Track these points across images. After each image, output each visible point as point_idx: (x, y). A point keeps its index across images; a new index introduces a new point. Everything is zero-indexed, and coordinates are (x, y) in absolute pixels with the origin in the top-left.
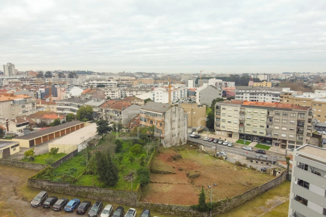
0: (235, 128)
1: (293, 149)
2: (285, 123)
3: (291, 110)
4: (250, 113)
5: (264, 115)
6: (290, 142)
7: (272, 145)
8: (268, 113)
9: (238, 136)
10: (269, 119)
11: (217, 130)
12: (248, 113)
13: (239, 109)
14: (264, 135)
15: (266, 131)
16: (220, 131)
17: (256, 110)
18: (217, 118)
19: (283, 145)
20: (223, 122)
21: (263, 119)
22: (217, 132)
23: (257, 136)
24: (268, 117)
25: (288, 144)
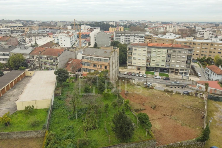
0: (143, 63)
1: (182, 74)
2: (179, 58)
3: (182, 49)
4: (155, 52)
5: (165, 53)
6: (181, 70)
7: (168, 73)
8: (168, 51)
9: (145, 69)
10: (168, 56)
11: (129, 66)
12: (153, 52)
13: (146, 49)
14: (164, 67)
15: (166, 63)
16: (131, 66)
17: (159, 50)
18: (129, 57)
19: (176, 73)
20: (135, 59)
21: (164, 56)
22: (129, 67)
23: (159, 68)
24: (167, 54)
25: (179, 71)
